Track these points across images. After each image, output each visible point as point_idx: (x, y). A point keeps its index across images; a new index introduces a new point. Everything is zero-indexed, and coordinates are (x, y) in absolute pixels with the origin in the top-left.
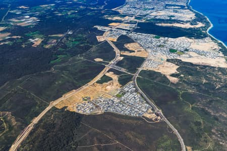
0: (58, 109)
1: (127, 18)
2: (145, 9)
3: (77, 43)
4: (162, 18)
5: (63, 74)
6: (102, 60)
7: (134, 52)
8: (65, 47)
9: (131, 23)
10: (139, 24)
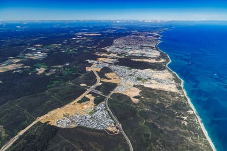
0: (42, 123)
1: (111, 55)
2: (126, 49)
3: (71, 72)
4: (137, 55)
5: (54, 95)
6: (85, 85)
7: (111, 79)
8: (61, 75)
9: (113, 58)
10: (120, 59)
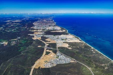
0: (37, 69)
1: (39, 30)
2: (43, 27)
3: (25, 41)
5: (28, 54)
7: (50, 41)
9: (41, 32)
10: (45, 32)
